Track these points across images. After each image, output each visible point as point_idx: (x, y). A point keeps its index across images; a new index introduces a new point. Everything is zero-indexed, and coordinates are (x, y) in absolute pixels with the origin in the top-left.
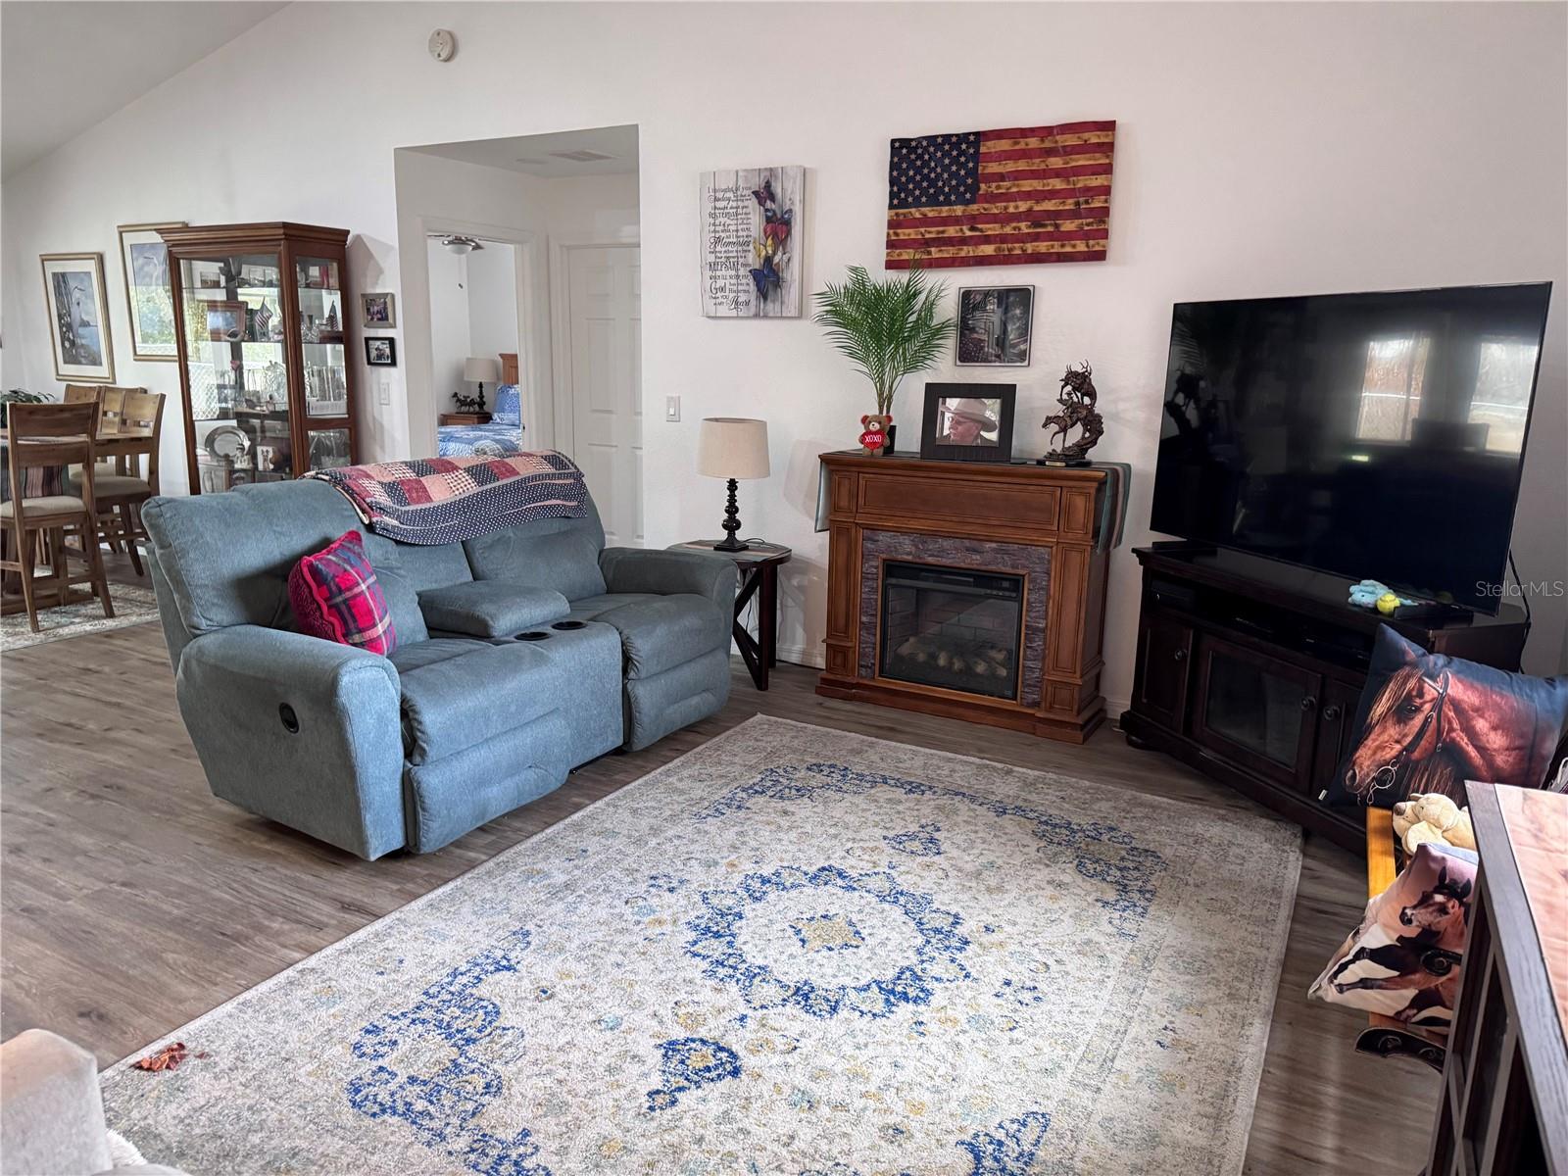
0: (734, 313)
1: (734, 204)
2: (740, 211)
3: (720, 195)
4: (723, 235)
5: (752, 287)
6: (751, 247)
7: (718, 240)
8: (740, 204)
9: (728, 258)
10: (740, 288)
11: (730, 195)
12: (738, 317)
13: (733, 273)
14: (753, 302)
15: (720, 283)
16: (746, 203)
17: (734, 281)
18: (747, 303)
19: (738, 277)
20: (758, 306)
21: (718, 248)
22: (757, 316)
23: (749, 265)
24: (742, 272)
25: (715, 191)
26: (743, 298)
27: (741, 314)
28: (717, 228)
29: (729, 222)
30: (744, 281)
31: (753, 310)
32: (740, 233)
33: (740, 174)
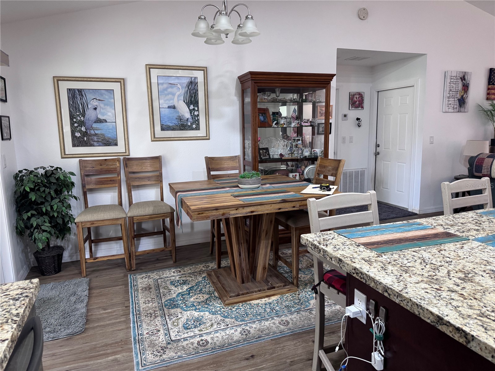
0: (453, 111)
1: (455, 81)
2: (457, 82)
3: (452, 78)
4: (452, 89)
5: (458, 104)
6: (458, 93)
7: (451, 90)
8: (457, 81)
9: (452, 95)
10: (455, 104)
11: (455, 78)
12: (454, 112)
13: (454, 99)
14: (458, 108)
15: (450, 102)
16: (458, 81)
17: (453, 102)
18: (456, 108)
19: (454, 101)
20: (459, 109)
21: (450, 93)
22: (458, 112)
23: (457, 98)
24: (456, 99)
25: (451, 76)
26: (455, 107)
27: (455, 111)
28: (451, 87)
29: (454, 85)
30: (456, 102)
31: (458, 109)
32: (456, 89)
33: (458, 72)
